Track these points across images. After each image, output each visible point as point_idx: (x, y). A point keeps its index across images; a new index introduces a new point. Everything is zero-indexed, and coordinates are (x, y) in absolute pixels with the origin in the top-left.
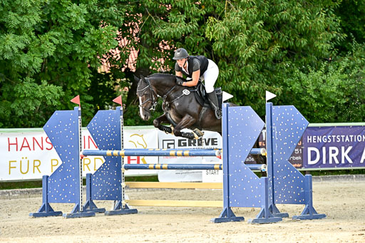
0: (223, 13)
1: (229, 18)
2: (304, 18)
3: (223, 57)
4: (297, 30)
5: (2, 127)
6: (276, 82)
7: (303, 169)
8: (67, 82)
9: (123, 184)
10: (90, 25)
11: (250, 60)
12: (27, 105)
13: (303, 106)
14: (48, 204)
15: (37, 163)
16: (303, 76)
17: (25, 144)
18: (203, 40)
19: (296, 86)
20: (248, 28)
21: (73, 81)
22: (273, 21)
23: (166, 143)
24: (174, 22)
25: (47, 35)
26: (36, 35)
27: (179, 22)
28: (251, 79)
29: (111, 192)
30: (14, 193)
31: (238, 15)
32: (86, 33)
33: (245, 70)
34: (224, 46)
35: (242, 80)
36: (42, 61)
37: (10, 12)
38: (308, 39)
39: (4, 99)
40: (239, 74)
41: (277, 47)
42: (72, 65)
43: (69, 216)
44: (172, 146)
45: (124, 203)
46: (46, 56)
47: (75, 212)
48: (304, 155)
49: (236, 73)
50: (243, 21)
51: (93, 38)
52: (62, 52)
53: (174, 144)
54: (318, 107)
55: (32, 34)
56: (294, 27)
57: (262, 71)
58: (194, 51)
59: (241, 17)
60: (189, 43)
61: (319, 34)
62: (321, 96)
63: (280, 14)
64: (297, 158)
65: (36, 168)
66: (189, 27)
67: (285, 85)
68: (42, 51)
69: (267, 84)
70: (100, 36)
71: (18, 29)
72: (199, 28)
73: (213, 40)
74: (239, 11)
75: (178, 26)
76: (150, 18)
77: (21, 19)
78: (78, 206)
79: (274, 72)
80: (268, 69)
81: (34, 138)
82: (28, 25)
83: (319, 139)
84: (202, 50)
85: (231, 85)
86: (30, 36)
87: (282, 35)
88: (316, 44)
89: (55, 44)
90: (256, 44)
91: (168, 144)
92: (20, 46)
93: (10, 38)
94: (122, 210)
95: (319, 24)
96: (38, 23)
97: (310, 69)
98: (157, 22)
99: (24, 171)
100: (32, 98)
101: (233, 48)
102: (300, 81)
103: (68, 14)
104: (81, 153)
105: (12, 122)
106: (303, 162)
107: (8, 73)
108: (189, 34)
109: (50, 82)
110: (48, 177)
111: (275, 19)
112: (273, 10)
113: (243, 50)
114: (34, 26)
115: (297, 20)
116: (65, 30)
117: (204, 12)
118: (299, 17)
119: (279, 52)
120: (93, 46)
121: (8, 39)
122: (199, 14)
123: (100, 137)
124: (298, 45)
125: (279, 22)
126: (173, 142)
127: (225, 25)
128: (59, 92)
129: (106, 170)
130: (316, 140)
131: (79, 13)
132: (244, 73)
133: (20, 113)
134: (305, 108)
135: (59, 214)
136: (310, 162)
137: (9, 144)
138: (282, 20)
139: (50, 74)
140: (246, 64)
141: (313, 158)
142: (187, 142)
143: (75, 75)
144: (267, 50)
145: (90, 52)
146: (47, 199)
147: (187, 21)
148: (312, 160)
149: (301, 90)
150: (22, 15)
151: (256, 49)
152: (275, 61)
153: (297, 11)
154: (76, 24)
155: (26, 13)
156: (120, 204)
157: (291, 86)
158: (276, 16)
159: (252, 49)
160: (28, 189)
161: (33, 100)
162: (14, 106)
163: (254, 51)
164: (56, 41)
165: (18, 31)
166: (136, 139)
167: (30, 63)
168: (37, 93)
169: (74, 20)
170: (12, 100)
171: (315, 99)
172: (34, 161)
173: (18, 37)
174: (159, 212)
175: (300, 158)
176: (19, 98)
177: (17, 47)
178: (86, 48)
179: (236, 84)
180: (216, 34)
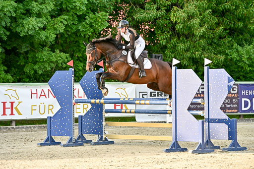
0: (184, 4)
1: (187, 7)
2: (241, 7)
3: (183, 34)
4: (236, 16)
5: (28, 82)
6: (220, 53)
7: (238, 114)
8: (74, 51)
9: (104, 123)
10: (90, 11)
11: (202, 37)
12: (45, 67)
13: (240, 70)
14: (51, 136)
15: (51, 107)
16: (240, 48)
17: (43, 94)
18: (169, 23)
19: (235, 56)
20: (200, 15)
21: (78, 50)
22: (219, 10)
23: (141, 94)
24: (149, 10)
25: (59, 18)
26: (51, 18)
27: (152, 10)
28: (203, 50)
29: (95, 129)
30: (34, 127)
31: (194, 5)
32: (87, 17)
33: (199, 44)
34: (184, 27)
35: (196, 51)
36: (55, 36)
37: (33, 2)
38: (244, 22)
39: (30, 62)
40: (194, 47)
41: (221, 28)
42: (77, 39)
43: (65, 146)
44: (145, 97)
45: (104, 136)
46: (58, 33)
47: (69, 142)
48: (239, 103)
49: (192, 46)
50: (197, 10)
51: (91, 21)
52: (70, 30)
53: (147, 95)
54: (250, 71)
55: (49, 17)
56: (234, 14)
57: (211, 45)
58: (162, 30)
59: (196, 7)
60: (159, 24)
61: (251, 19)
62: (252, 62)
63: (224, 5)
64: (234, 106)
65: (50, 111)
66: (159, 13)
67: (227, 54)
68: (55, 29)
69: (214, 54)
70: (96, 19)
71: (39, 14)
72: (166, 14)
73: (176, 22)
74: (195, 2)
75: (151, 12)
76: (132, 7)
77: (41, 7)
78: (71, 138)
79: (219, 45)
80: (215, 43)
81: (49, 90)
82: (45, 11)
83: (250, 93)
84: (168, 30)
85: (189, 54)
86: (47, 19)
87: (225, 19)
88: (249, 26)
89: (64, 24)
90: (206, 25)
91: (143, 95)
92: (39, 26)
93: (33, 20)
94: (103, 142)
95: (251, 12)
96: (53, 10)
97: (244, 43)
98: (137, 10)
99: (42, 112)
100: (48, 62)
101: (190, 28)
102: (238, 52)
103: (74, 4)
104: (74, 101)
105: (35, 79)
106: (239, 108)
107: (32, 44)
108: (159, 18)
109: (61, 51)
110: (51, 117)
111: (220, 8)
112: (219, 2)
113: (197, 29)
114: (49, 12)
115: (236, 9)
116: (72, 15)
117: (169, 3)
118: (237, 7)
119: (223, 31)
120: (91, 26)
121: (31, 20)
122: (166, 4)
123: (88, 90)
124: (236, 27)
125: (223, 10)
126: (146, 93)
127: (184, 12)
128: (67, 58)
129: (93, 113)
130: (248, 94)
131: (82, 4)
132: (197, 46)
133: (40, 72)
134: (241, 71)
135: (59, 143)
136: (243, 109)
137: (32, 94)
138: (225, 9)
139: (62, 45)
140: (200, 40)
141: (246, 106)
142: (156, 93)
143: (79, 46)
144: (214, 30)
145: (89, 30)
146: (50, 133)
147: (158, 9)
148: (245, 107)
149: (238, 58)
150: (41, 4)
151: (206, 29)
152: (220, 37)
153: (236, 3)
154: (80, 10)
155: (44, 3)
156: (102, 137)
157: (231, 55)
158: (221, 6)
159: (203, 29)
160: (44, 125)
161: (49, 63)
162: (36, 67)
163: (205, 30)
164: (65, 23)
165: (39, 15)
166: (120, 91)
167: (47, 37)
168: (51, 58)
169: (78, 8)
170: (35, 63)
171: (248, 64)
172: (49, 105)
173: (39, 19)
174: (130, 143)
175: (236, 106)
176: (40, 62)
177: (38, 26)
178: (86, 28)
179: (192, 53)
180: (178, 18)
